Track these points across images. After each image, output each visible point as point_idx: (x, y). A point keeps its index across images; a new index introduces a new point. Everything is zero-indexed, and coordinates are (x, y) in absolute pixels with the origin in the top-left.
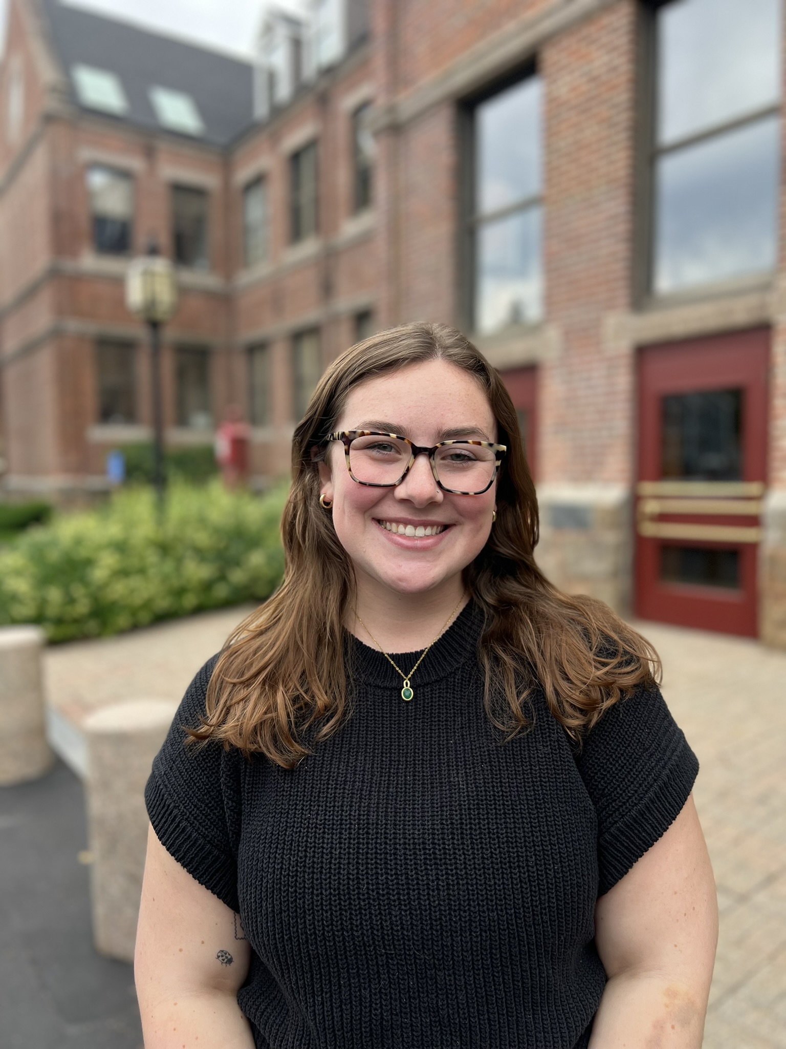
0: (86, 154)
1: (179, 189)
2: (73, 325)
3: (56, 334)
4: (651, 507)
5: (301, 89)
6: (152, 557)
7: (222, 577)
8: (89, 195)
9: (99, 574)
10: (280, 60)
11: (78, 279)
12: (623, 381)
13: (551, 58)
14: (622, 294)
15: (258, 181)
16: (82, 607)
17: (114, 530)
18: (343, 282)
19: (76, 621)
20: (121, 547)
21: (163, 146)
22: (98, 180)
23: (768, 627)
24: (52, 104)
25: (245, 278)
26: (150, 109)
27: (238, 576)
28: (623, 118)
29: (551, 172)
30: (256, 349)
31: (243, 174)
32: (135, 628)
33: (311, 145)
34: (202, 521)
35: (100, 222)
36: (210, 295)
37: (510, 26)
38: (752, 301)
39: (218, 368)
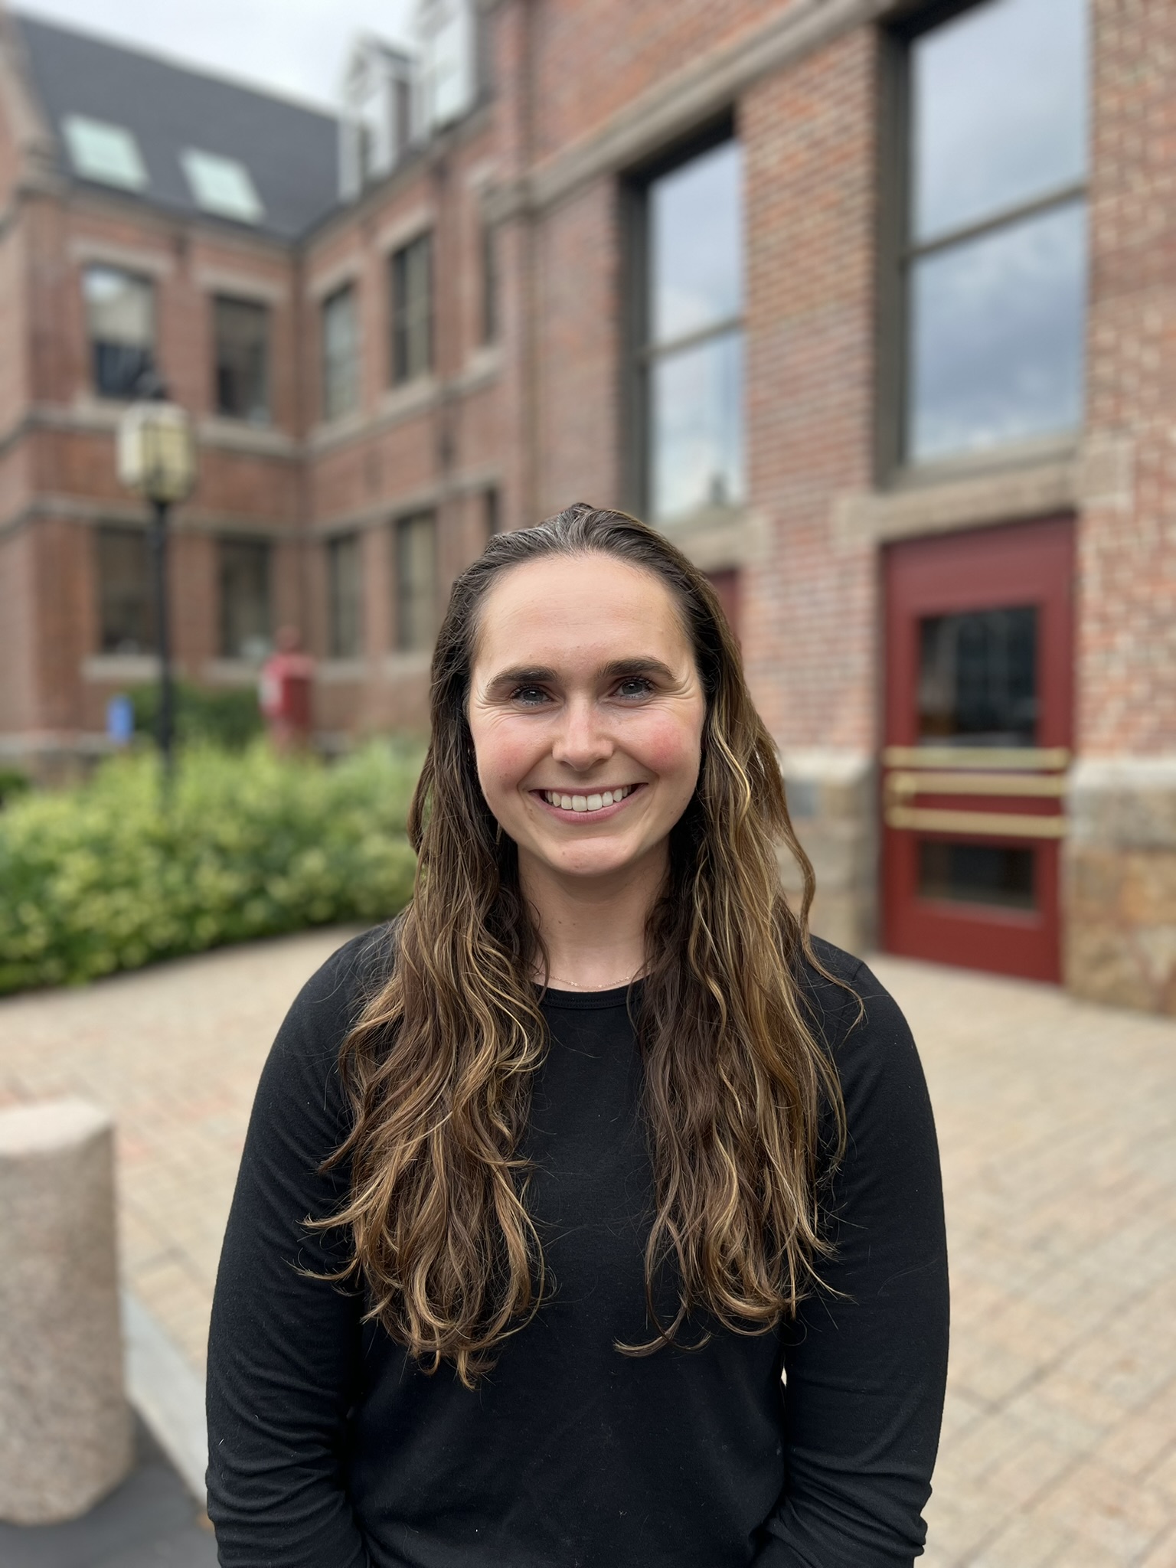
0: (82, 248)
1: (224, 302)
2: (60, 505)
3: (35, 518)
4: (904, 784)
5: (408, 155)
6: (149, 860)
7: (259, 891)
8: (88, 308)
9: (64, 888)
10: (376, 111)
11: (70, 434)
12: (862, 594)
13: (754, 112)
14: (859, 463)
15: (345, 291)
16: (36, 940)
17: (94, 820)
18: (469, 445)
19: (27, 960)
20: (101, 846)
21: (200, 237)
22: (103, 287)
23: (1075, 967)
24: (28, 172)
25: (324, 436)
26: (182, 183)
27: (281, 890)
28: (860, 202)
29: (755, 280)
30: (341, 542)
31: (322, 281)
32: (120, 971)
33: (422, 239)
34: (232, 805)
35: (104, 351)
36: (271, 461)
37: (696, 64)
38: (1048, 474)
39: (284, 570)
